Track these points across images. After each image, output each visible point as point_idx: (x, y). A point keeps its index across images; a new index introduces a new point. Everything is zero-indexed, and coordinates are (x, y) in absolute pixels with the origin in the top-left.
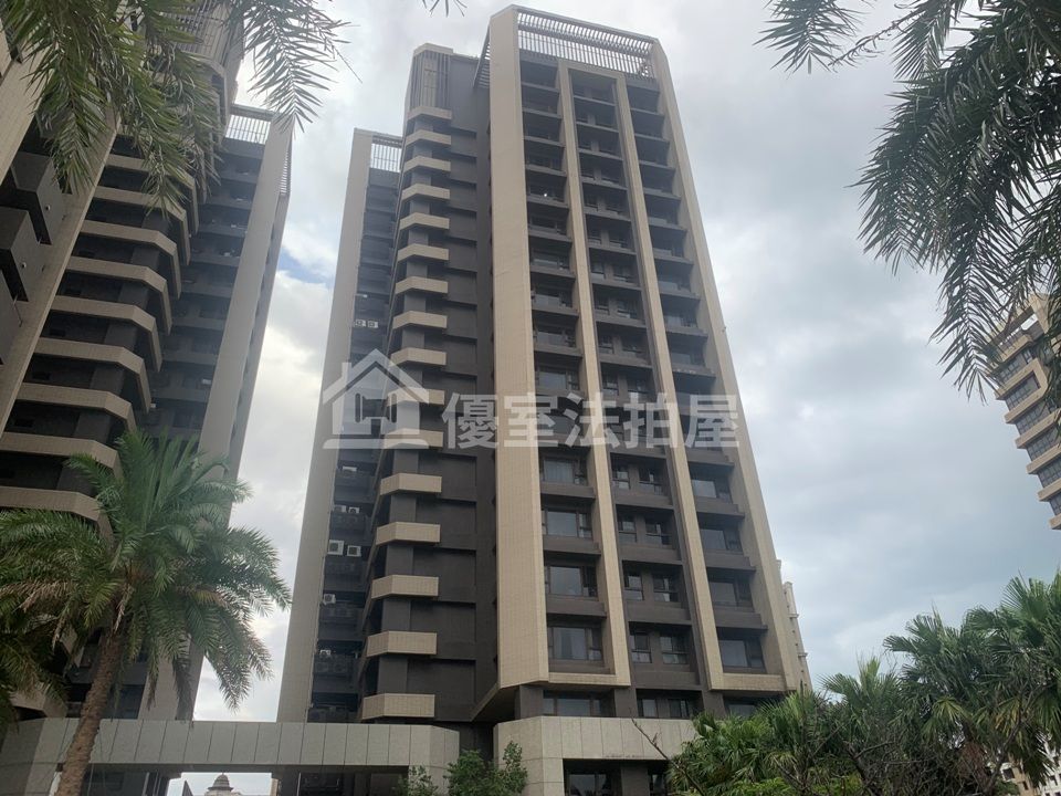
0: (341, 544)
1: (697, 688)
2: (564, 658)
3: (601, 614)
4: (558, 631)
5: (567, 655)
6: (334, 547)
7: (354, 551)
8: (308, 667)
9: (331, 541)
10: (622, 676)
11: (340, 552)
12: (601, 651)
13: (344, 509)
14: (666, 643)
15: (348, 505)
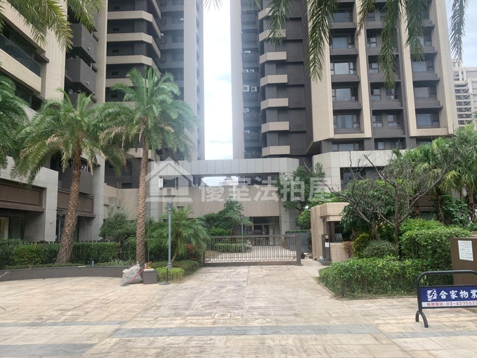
0: (248, 86)
1: (404, 136)
2: (342, 128)
3: (359, 108)
4: (340, 117)
5: (344, 126)
6: (246, 88)
7: (254, 89)
8: (242, 138)
9: (244, 86)
10: (368, 133)
11: (248, 90)
12: (359, 123)
13: (247, 71)
14: (391, 118)
15: (249, 69)
